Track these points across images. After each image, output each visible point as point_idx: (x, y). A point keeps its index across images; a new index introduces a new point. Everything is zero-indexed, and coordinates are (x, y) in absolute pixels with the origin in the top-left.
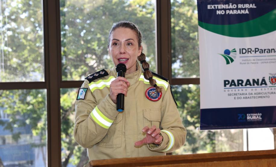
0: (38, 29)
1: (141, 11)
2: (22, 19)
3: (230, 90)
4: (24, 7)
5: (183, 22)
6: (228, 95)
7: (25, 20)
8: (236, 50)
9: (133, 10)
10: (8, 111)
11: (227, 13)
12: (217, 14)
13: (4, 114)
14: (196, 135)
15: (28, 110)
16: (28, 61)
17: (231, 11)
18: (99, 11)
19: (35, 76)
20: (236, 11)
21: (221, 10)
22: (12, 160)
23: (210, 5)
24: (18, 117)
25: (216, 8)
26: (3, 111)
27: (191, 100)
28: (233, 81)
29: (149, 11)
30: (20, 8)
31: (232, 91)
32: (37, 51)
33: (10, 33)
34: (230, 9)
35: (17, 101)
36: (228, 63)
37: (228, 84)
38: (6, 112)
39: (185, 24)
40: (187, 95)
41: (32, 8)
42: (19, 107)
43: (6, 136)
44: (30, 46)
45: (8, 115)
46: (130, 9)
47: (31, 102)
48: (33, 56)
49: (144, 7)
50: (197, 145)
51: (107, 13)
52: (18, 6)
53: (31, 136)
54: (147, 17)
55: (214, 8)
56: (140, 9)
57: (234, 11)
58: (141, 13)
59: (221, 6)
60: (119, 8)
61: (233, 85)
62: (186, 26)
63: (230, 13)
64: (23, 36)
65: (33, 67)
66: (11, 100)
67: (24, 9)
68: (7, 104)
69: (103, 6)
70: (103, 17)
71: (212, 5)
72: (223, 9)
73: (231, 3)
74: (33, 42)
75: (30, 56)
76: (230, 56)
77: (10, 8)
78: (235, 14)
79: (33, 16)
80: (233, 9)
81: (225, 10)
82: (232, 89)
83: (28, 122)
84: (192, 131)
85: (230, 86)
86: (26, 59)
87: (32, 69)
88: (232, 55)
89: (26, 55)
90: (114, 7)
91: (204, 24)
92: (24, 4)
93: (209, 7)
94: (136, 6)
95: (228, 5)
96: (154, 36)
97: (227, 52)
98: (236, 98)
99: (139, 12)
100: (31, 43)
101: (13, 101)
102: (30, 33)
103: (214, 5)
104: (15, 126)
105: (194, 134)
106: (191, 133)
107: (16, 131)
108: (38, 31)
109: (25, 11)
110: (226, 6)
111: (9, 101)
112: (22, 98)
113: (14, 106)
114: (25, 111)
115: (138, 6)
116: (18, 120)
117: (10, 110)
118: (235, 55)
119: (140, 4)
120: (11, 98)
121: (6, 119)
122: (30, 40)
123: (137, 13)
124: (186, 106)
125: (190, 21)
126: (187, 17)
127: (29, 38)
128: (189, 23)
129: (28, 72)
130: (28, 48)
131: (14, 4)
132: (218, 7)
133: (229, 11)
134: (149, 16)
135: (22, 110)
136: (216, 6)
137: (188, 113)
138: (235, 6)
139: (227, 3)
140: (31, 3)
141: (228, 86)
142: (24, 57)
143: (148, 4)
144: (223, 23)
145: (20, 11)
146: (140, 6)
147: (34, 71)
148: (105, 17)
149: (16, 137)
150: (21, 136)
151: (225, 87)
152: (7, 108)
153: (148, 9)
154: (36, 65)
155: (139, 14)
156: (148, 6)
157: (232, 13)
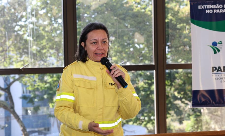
0: (53, 22)
1: (137, 7)
2: (41, 15)
3: (217, 74)
4: (42, 5)
5: (171, 15)
6: (215, 79)
7: (44, 15)
8: (222, 42)
9: (130, 6)
10: (30, 88)
11: (215, 12)
12: (206, 12)
13: (27, 91)
14: (182, 108)
15: (45, 88)
16: (46, 49)
17: (218, 10)
18: (102, 7)
19: (52, 60)
20: (222, 10)
21: (210, 9)
22: (33, 127)
23: (200, 6)
24: (37, 93)
25: (206, 8)
26: (26, 88)
27: (178, 79)
28: (219, 68)
29: (143, 7)
30: (39, 6)
31: (219, 75)
32: (53, 40)
33: (31, 26)
34: (217, 9)
35: (37, 80)
36: (215, 52)
37: (215, 70)
38: (28, 89)
39: (173, 17)
40: (175, 75)
41: (48, 6)
42: (39, 85)
43: (28, 108)
44: (47, 36)
45: (30, 92)
46: (128, 5)
47: (48, 81)
48: (50, 44)
49: (139, 3)
50: (182, 116)
51: (109, 9)
52: (37, 4)
53: (48, 108)
54: (142, 12)
55: (203, 8)
56: (136, 5)
57: (221, 10)
58: (137, 9)
59: (210, 6)
60: (119, 5)
61: (220, 71)
62: (174, 19)
63: (217, 12)
64: (42, 28)
65: (50, 53)
66: (32, 79)
67: (43, 6)
68: (29, 83)
69: (106, 4)
70: (106, 13)
71: (202, 6)
72: (212, 9)
73: (218, 4)
74: (50, 33)
75: (47, 44)
76: (217, 47)
77: (31, 6)
78: (221, 13)
79: (50, 12)
80: (219, 9)
81: (213, 9)
82: (219, 74)
83: (45, 97)
84: (178, 104)
85: (217, 71)
86: (44, 47)
87: (49, 55)
88: (218, 46)
89: (44, 44)
90: (115, 4)
91: (195, 21)
92: (43, 3)
93: (199, 7)
94: (132, 3)
95: (215, 5)
96: (152, 30)
97: (215, 44)
98: (222, 82)
99: (135, 8)
100: (48, 34)
101: (33, 80)
102: (47, 25)
103: (203, 6)
104: (36, 100)
105: (180, 107)
106: (178, 106)
107: (36, 104)
108: (53, 24)
109: (43, 8)
110: (214, 6)
111: (31, 80)
112: (41, 78)
113: (34, 84)
114: (43, 88)
115: (134, 3)
116: (38, 96)
117: (32, 87)
118: (221, 46)
119: (136, 1)
120: (32, 78)
121: (28, 94)
122: (47, 32)
123: (134, 9)
124: (173, 84)
125: (177, 15)
126: (175, 12)
127: (47, 29)
128: (176, 16)
129: (46, 57)
130: (46, 38)
131: (34, 3)
132: (207, 7)
133: (216, 10)
134: (143, 10)
135: (41, 88)
136: (206, 6)
137: (175, 90)
138: (221, 6)
139: (215, 3)
140: (48, 2)
141: (215, 72)
142: (42, 45)
143: (142, 1)
144: (211, 20)
145: (39, 8)
146: (136, 3)
147: (50, 56)
148: (108, 13)
149: (36, 109)
150: (41, 108)
151: (213, 73)
152: (29, 86)
153: (142, 5)
154: (52, 51)
155: (135, 9)
156: (142, 3)
157: (219, 12)
